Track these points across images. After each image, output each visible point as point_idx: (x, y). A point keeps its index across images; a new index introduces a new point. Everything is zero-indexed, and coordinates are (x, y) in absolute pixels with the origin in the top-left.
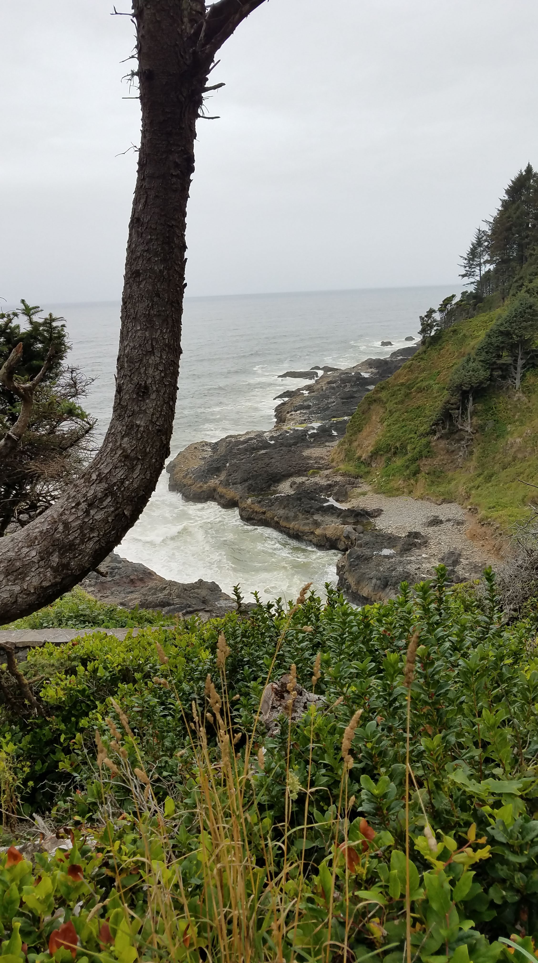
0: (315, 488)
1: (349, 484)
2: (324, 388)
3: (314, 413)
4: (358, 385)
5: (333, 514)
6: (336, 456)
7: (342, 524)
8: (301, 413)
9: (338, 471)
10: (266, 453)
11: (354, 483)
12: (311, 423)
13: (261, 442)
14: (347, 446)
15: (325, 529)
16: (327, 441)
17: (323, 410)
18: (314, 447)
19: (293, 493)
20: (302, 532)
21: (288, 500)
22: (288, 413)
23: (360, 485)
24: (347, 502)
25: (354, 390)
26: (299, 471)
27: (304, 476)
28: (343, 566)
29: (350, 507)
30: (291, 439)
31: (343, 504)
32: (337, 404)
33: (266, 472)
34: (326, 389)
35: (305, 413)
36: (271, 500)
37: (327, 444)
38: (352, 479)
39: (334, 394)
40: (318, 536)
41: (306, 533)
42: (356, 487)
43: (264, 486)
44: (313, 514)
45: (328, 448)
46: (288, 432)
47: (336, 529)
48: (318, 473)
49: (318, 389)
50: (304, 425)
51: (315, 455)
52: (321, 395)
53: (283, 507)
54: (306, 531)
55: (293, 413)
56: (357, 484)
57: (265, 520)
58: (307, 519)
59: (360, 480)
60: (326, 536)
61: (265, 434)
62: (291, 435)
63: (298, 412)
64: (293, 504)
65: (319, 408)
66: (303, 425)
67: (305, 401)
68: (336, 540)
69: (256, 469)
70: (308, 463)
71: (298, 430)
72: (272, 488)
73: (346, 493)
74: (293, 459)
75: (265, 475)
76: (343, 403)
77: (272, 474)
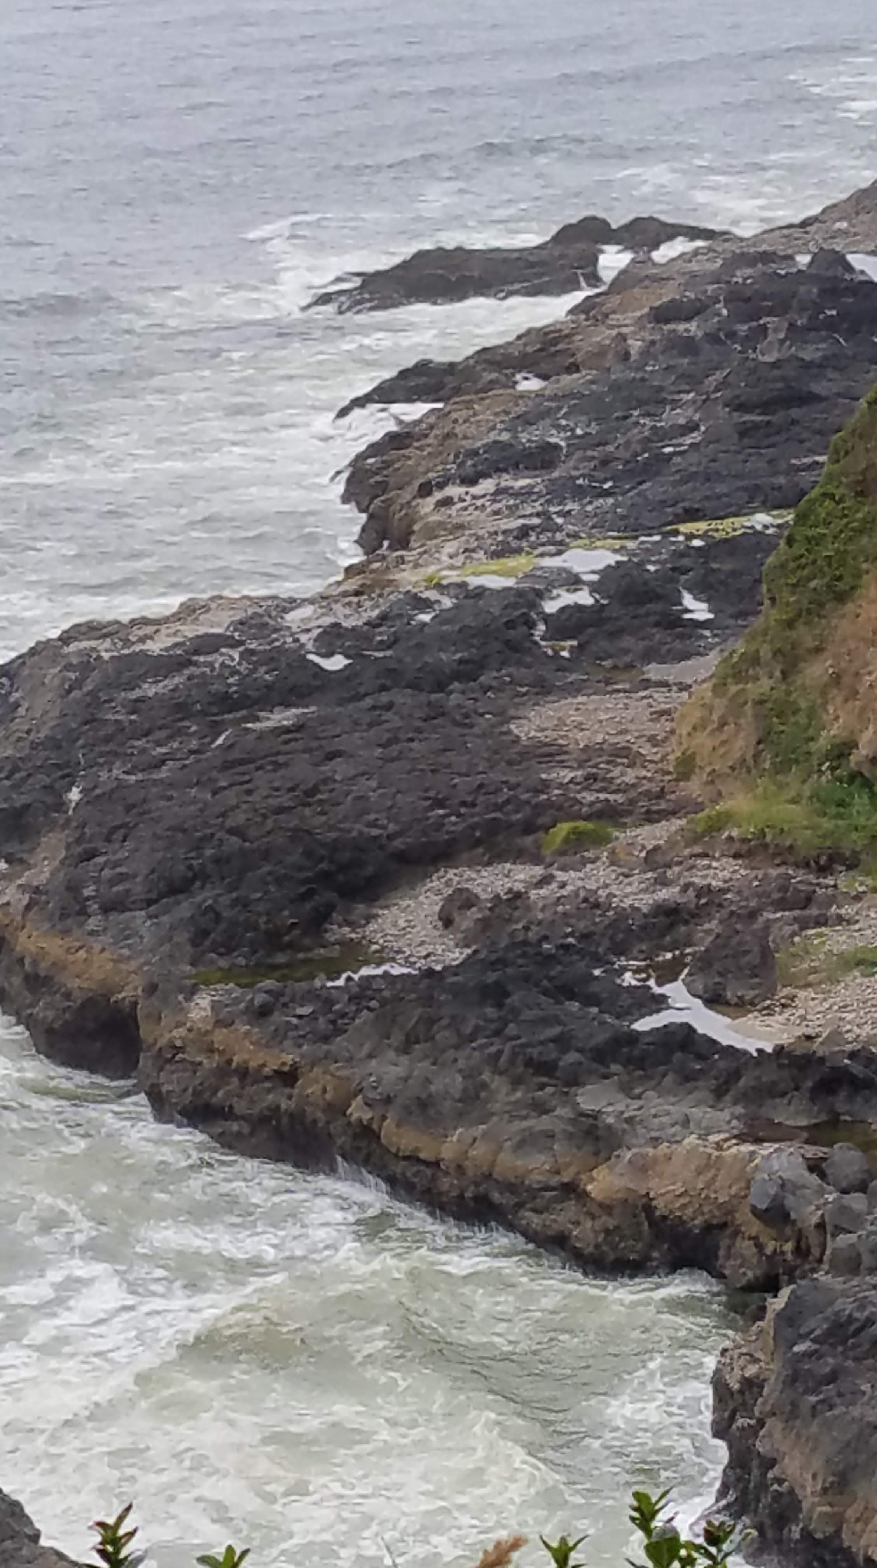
0: (582, 926)
1: (781, 905)
2: (635, 345)
3: (579, 493)
4: (831, 325)
5: (687, 1078)
6: (704, 741)
7: (741, 1138)
8: (500, 492)
9: (715, 826)
10: (299, 728)
11: (808, 900)
12: (561, 548)
13: (271, 659)
14: (765, 684)
15: (642, 1167)
16: (650, 656)
17: (629, 473)
18: (575, 689)
19: (457, 956)
20: (511, 1188)
21: (428, 1000)
22: (425, 490)
23: (847, 910)
24: (769, 1011)
25: (810, 353)
26: (493, 828)
27: (520, 856)
28: (752, 1385)
29: (785, 1039)
30: (444, 641)
31: (752, 1020)
32: (707, 441)
33: (298, 835)
34: (646, 353)
35: (526, 494)
36: (329, 1002)
37: (654, 671)
38: (800, 877)
39: (693, 381)
40: (607, 1208)
41: (534, 1193)
42: (821, 921)
43: (287, 917)
44: (574, 1081)
45: (659, 695)
46: (426, 605)
47: (709, 1164)
48: (600, 840)
49: (602, 352)
50: (521, 563)
51: (582, 739)
52: (616, 387)
53: (397, 1038)
54: (535, 1179)
55: (454, 491)
56: (831, 900)
57: (297, 1117)
58: (542, 1109)
59: (843, 881)
60: (649, 1209)
61: (293, 618)
62: (442, 618)
63: (487, 486)
64: (455, 1022)
65: (605, 462)
66: (511, 562)
67: (526, 420)
68: (708, 1228)
69: (239, 819)
70: (545, 785)
71: (481, 592)
72: (337, 932)
73: (766, 954)
74: (459, 760)
75: (295, 857)
76: (745, 431)
77: (335, 847)
